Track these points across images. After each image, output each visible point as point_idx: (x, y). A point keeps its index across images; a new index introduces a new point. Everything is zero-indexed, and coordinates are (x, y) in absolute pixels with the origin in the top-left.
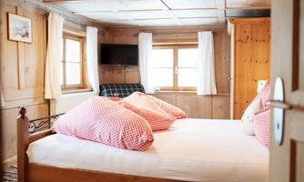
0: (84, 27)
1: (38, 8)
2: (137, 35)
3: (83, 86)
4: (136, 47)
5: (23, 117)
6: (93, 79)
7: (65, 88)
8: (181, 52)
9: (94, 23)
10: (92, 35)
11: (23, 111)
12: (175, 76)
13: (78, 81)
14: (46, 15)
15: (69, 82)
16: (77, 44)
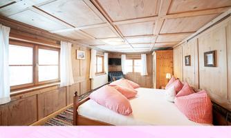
0: (104, 53)
1: (88, 48)
2: (120, 55)
3: (103, 72)
4: (120, 59)
5: (76, 95)
6: (106, 70)
7: (97, 73)
8: (135, 61)
9: (107, 52)
10: (106, 56)
11: (76, 93)
12: (133, 69)
13: (101, 71)
14: (90, 50)
15: (98, 71)
16: (101, 59)
